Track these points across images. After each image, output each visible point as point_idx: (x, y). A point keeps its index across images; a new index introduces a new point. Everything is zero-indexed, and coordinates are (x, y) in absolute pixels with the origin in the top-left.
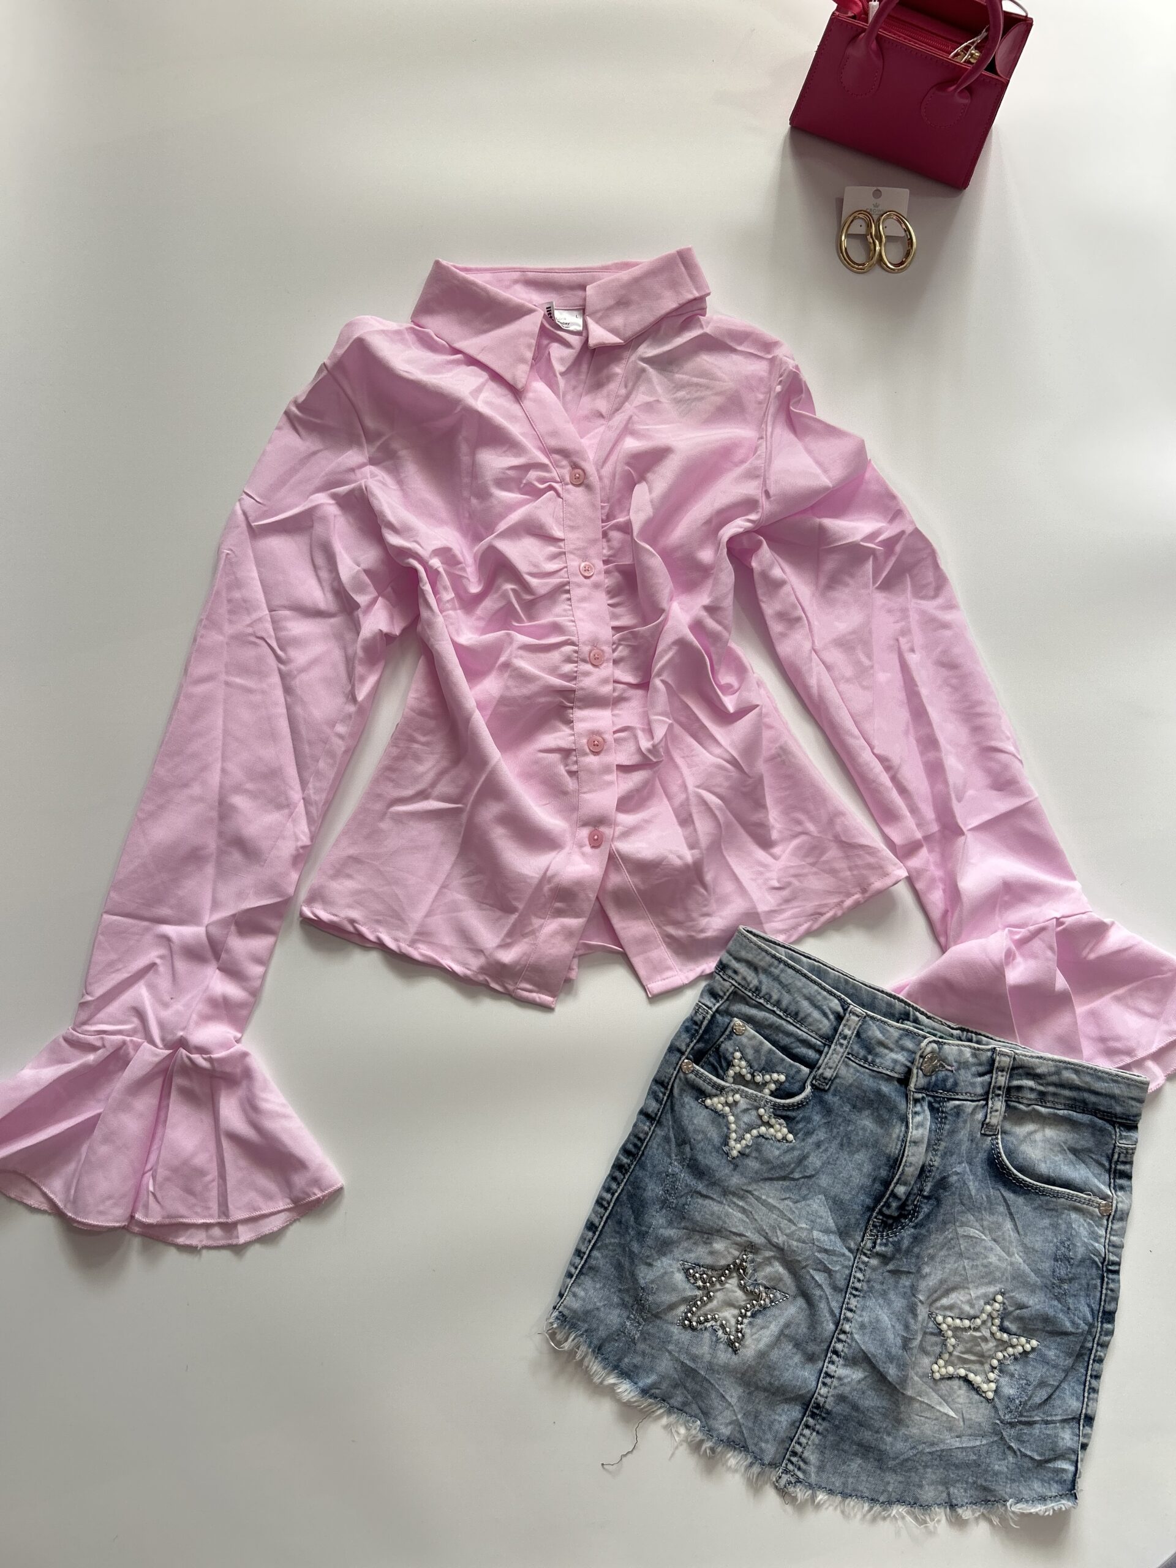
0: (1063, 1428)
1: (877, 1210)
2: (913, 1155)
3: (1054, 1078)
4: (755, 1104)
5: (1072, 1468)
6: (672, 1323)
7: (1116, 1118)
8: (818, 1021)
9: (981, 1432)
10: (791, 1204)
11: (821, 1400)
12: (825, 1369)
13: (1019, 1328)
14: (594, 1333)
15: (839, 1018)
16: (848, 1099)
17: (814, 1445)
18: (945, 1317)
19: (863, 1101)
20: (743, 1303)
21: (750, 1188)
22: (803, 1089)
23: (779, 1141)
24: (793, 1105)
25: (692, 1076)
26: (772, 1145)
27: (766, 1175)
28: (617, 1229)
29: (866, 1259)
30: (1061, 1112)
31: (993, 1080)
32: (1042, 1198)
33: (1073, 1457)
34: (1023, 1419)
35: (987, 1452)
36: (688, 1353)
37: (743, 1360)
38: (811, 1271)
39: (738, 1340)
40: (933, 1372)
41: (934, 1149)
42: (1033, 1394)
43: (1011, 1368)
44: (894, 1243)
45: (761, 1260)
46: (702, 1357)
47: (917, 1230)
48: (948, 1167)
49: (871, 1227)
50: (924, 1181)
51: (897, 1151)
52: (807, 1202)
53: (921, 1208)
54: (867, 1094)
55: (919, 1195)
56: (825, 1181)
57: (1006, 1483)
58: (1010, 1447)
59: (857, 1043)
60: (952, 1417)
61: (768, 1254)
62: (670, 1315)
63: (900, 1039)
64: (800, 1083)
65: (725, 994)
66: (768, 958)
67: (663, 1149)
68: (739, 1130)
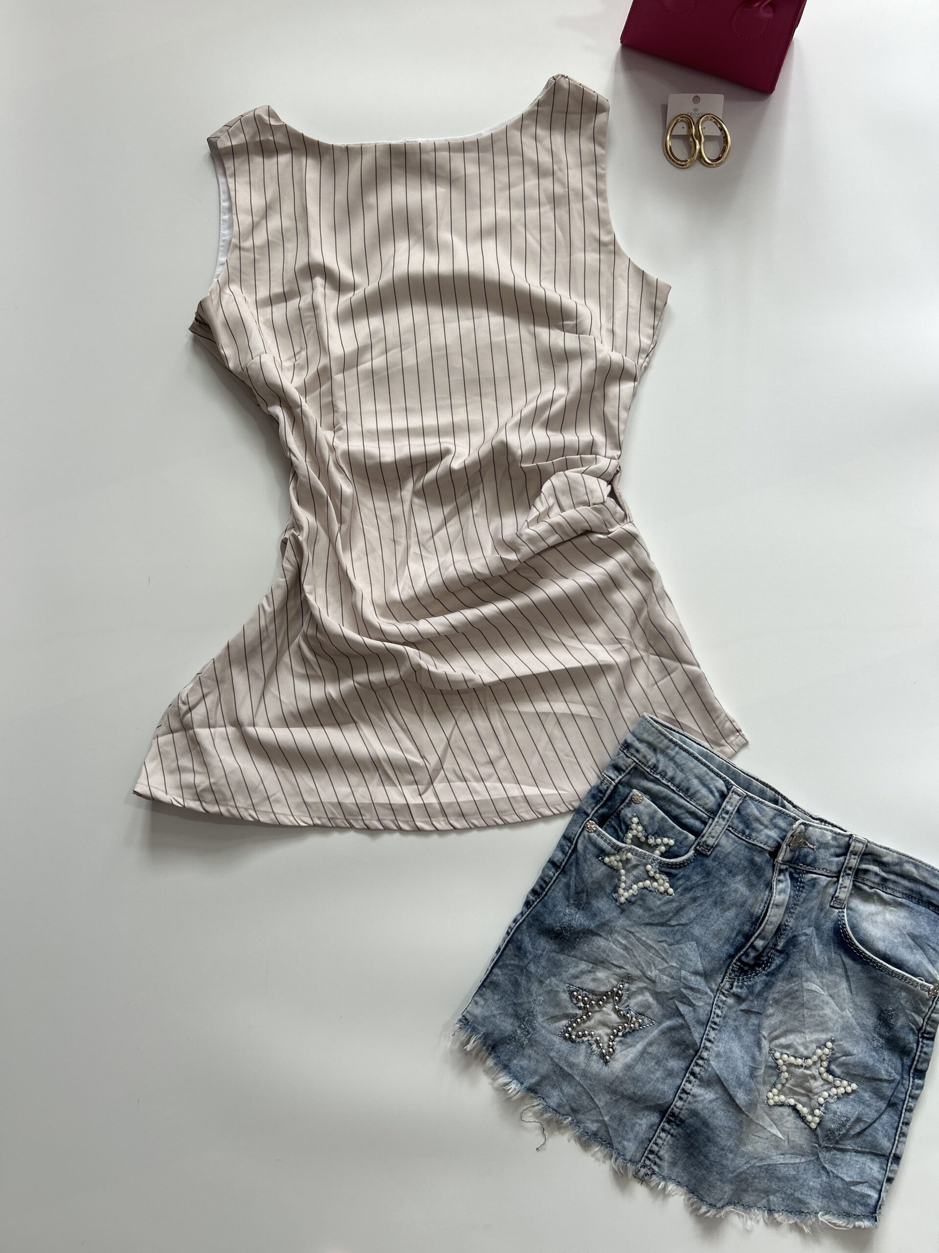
0: (873, 1160)
1: (737, 958)
2: (774, 916)
3: (897, 868)
4: (644, 861)
5: (876, 1195)
6: (555, 1034)
8: (705, 797)
9: (802, 1152)
10: (666, 945)
11: (676, 1111)
12: (682, 1086)
13: (842, 1071)
14: (490, 1035)
15: (723, 796)
16: (725, 865)
17: (668, 1146)
18: (781, 1054)
19: (738, 867)
20: (616, 1025)
21: (632, 930)
22: (687, 852)
23: (661, 893)
24: (676, 864)
25: (593, 835)
26: (654, 897)
27: (647, 921)
28: (516, 952)
29: (724, 999)
30: (899, 900)
31: (846, 862)
33: (878, 1186)
34: (838, 1148)
35: (805, 1170)
36: (566, 1060)
37: (612, 1071)
38: (677, 1002)
39: (610, 1054)
40: (768, 1099)
41: (790, 912)
42: (850, 1127)
43: (834, 1106)
44: (748, 987)
45: (635, 990)
46: (578, 1065)
47: (769, 978)
48: (800, 928)
49: (729, 971)
50: (779, 938)
51: (760, 911)
52: (681, 946)
53: (775, 960)
54: (742, 862)
55: (774, 949)
56: (697, 930)
57: (818, 1198)
58: (824, 1168)
59: (737, 818)
60: (780, 1138)
61: (641, 985)
62: (553, 1026)
63: (774, 818)
64: (685, 847)
65: (627, 769)
66: (666, 741)
67: (563, 893)
68: (628, 881)
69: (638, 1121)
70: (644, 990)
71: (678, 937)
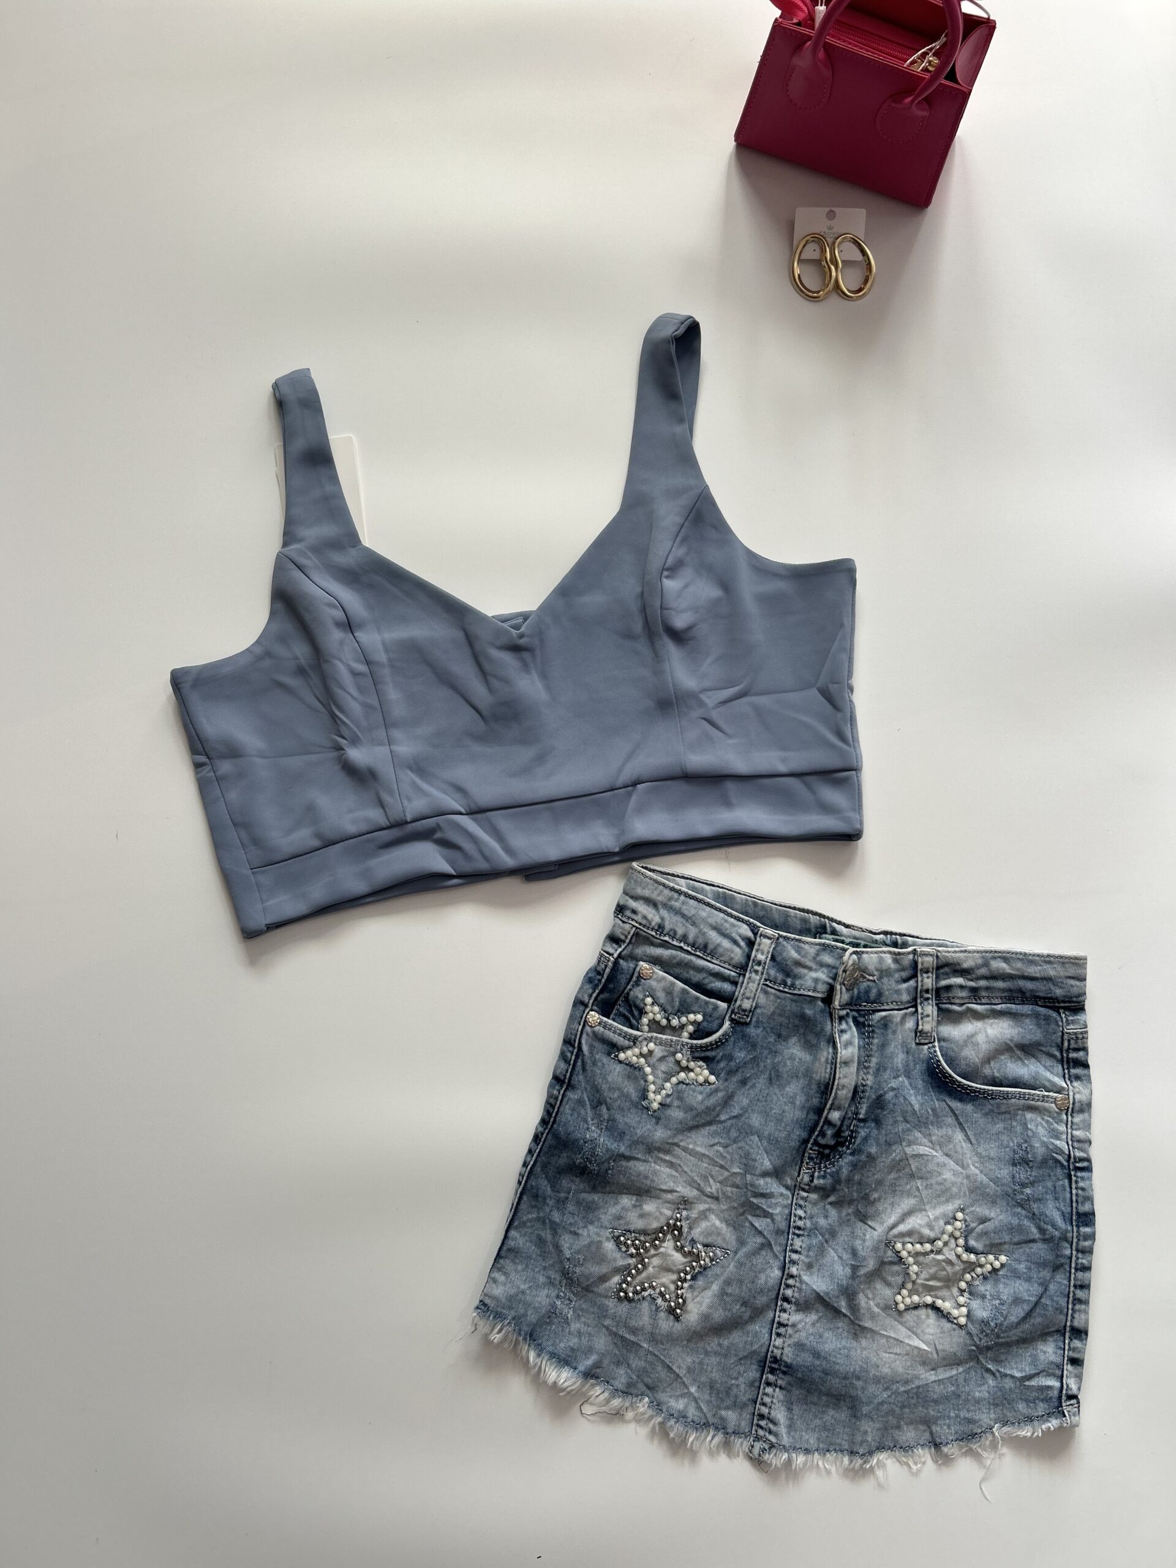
0: (1045, 1341)
1: (812, 1141)
2: (845, 1077)
3: (983, 971)
4: (671, 1049)
5: (1057, 1384)
6: (606, 1297)
7: (1059, 1003)
8: (727, 950)
9: (957, 1361)
10: (721, 1149)
11: (777, 1352)
12: (777, 1319)
13: (984, 1246)
14: (523, 1319)
15: (751, 944)
16: (772, 1028)
17: (779, 1402)
18: (904, 1244)
19: (788, 1028)
20: (681, 1267)
21: (676, 1141)
22: (721, 1026)
23: (701, 1085)
24: (711, 1044)
25: (599, 1029)
26: (694, 1091)
27: (691, 1123)
28: (533, 1203)
29: (805, 1195)
30: (999, 1007)
31: (920, 984)
32: (992, 1102)
33: (1058, 1372)
34: (1001, 1340)
35: (965, 1380)
36: (627, 1326)
37: (687, 1326)
38: (750, 1217)
39: (680, 1306)
40: (897, 1304)
41: (866, 1068)
42: (1009, 1312)
43: (982, 1289)
44: (832, 1174)
45: (697, 1216)
46: (642, 1329)
47: (856, 1157)
48: (884, 1084)
49: (806, 1160)
50: (859, 1103)
51: (827, 1076)
52: (740, 1144)
53: (858, 1132)
54: (791, 1020)
55: (855, 1119)
56: (756, 1120)
57: (990, 1409)
58: (988, 1370)
59: (774, 967)
60: (924, 1350)
61: (702, 1207)
62: (601, 1288)
63: (817, 955)
64: (718, 1019)
65: (626, 937)
66: (667, 892)
67: (579, 1114)
68: (657, 1080)
69: (733, 1382)
70: (708, 1213)
71: (734, 1134)
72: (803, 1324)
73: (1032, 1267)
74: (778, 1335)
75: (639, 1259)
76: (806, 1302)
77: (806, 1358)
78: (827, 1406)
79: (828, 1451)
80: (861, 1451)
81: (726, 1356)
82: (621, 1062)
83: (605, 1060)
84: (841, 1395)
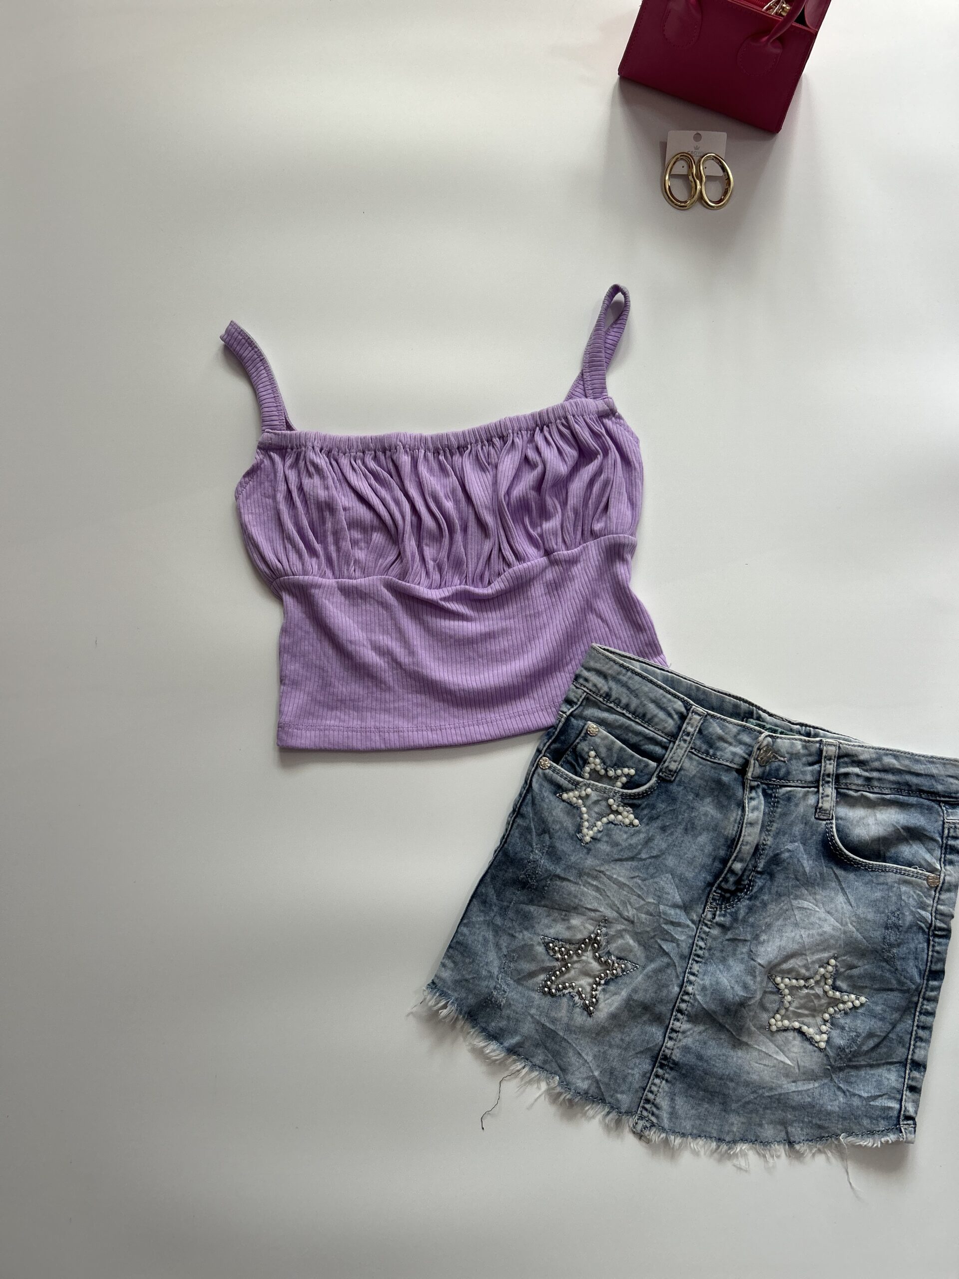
0: (889, 1070)
1: (716, 885)
2: (749, 835)
3: (877, 764)
4: (605, 795)
5: (897, 1106)
6: (533, 990)
7: (940, 797)
8: (663, 721)
9: (814, 1077)
10: (640, 882)
11: (668, 1052)
12: (671, 1026)
13: (849, 986)
14: (464, 1001)
15: (683, 717)
16: (692, 789)
17: (664, 1092)
18: (782, 978)
19: (705, 790)
20: (597, 973)
21: (602, 869)
22: (649, 780)
23: (627, 826)
24: (639, 794)
25: (548, 772)
26: (620, 830)
27: (616, 857)
28: (482, 908)
29: (707, 930)
30: (888, 796)
31: (823, 769)
32: (871, 873)
33: (898, 1096)
34: (853, 1066)
35: (820, 1094)
36: (548, 1016)
37: (597, 1022)
38: (659, 941)
39: (593, 1004)
40: (770, 1025)
41: (768, 831)
42: (862, 1043)
43: (842, 1021)
44: (731, 914)
45: (614, 934)
46: (560, 1020)
47: (752, 902)
48: (782, 846)
49: (710, 900)
50: (759, 859)
51: (734, 833)
52: (656, 880)
53: (756, 882)
54: (709, 783)
55: (754, 871)
56: (670, 861)
57: (838, 1121)
58: (839, 1088)
59: (700, 738)
60: (788, 1065)
61: (620, 927)
62: (530, 982)
63: (738, 734)
64: (647, 774)
65: (578, 700)
66: (616, 667)
67: (526, 839)
68: (590, 819)
69: (630, 1071)
70: (624, 933)
71: (652, 870)
72: (691, 1032)
73: (887, 1009)
74: (670, 1038)
75: (563, 963)
76: (696, 1015)
77: (691, 1059)
78: (703, 1100)
79: (700, 1136)
80: (727, 1139)
81: (626, 1049)
82: (564, 801)
83: (552, 798)
84: (716, 1092)
